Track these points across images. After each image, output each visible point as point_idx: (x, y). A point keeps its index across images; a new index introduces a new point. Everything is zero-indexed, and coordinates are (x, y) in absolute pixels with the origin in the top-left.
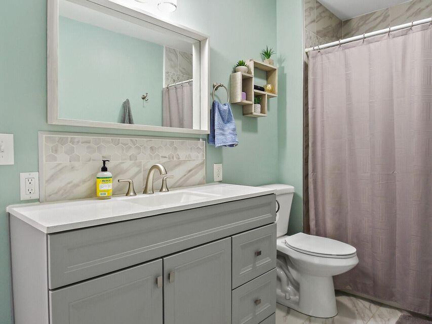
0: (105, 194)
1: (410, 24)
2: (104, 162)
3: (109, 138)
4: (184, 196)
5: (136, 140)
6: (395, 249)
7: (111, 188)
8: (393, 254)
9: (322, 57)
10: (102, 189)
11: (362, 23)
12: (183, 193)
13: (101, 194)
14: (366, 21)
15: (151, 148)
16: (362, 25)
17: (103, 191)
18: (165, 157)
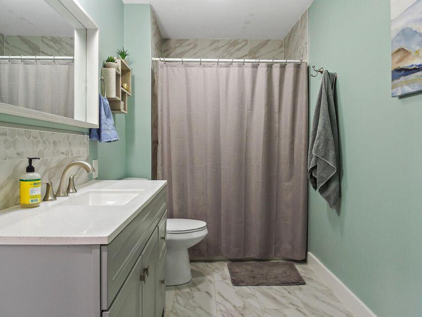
0: (37, 200)
1: (231, 60)
2: (30, 160)
3: (22, 130)
4: (91, 195)
5: (43, 133)
6: (220, 218)
7: (40, 193)
8: (220, 221)
9: (167, 68)
10: (34, 194)
11: (178, 45)
12: (89, 192)
13: (32, 201)
14: (181, 44)
15: (54, 143)
16: (178, 47)
17: (33, 197)
18: (63, 153)
